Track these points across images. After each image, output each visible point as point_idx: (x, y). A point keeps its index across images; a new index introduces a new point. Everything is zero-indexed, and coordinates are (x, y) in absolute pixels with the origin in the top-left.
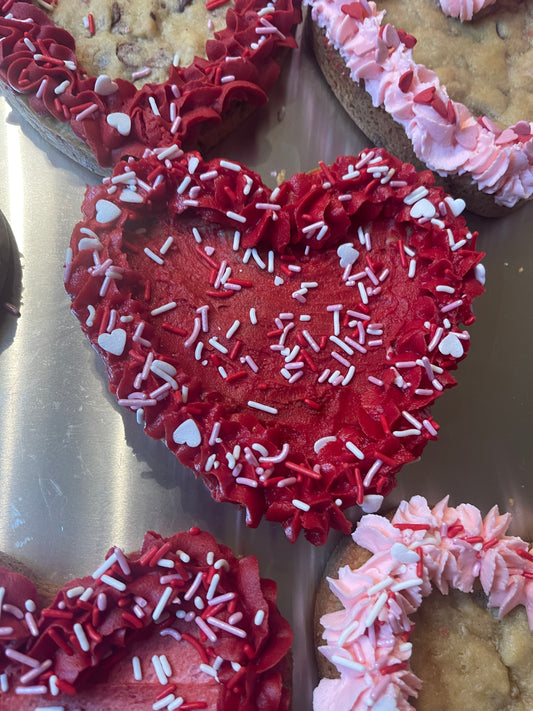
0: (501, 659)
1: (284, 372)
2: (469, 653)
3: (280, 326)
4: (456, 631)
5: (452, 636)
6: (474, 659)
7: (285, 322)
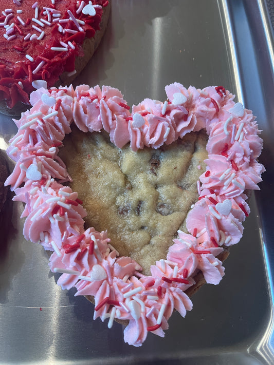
0: (121, 171)
1: (5, 36)
2: (102, 167)
3: (5, 15)
4: (95, 157)
5: (93, 159)
6: (104, 169)
7: (8, 13)
